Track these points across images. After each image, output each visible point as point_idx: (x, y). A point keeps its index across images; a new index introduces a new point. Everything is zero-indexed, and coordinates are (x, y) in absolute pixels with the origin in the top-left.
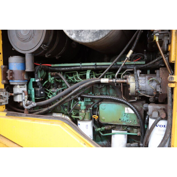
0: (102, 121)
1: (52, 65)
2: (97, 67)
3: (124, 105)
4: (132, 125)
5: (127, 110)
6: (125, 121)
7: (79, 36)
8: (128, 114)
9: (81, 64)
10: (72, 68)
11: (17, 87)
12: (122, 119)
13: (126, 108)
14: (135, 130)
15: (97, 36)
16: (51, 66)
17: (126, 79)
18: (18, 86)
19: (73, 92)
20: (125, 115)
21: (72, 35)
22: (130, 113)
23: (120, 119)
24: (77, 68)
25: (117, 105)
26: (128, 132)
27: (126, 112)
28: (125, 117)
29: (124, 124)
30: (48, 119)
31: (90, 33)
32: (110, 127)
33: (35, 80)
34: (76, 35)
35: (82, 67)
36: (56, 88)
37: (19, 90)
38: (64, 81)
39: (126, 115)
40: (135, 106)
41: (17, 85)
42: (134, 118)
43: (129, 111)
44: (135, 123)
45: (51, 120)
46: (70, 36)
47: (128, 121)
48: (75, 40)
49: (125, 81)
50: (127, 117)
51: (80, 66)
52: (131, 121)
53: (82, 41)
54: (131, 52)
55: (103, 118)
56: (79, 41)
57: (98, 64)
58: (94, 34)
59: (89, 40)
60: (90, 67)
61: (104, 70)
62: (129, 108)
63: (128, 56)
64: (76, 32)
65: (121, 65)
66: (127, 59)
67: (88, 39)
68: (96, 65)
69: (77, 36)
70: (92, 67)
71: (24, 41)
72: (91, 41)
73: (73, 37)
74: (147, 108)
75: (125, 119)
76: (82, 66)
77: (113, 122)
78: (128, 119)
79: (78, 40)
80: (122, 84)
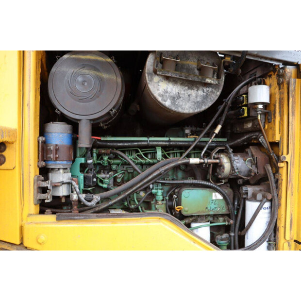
0: (184, 213)
1: (102, 139)
2: (171, 143)
3: (211, 190)
4: (220, 213)
5: (216, 196)
6: (213, 210)
7: (176, 103)
8: (216, 200)
9: (148, 138)
10: (135, 143)
11: (60, 173)
12: (209, 208)
13: (214, 194)
14: (221, 219)
15: (198, 107)
16: (100, 140)
17: (217, 158)
18: (61, 171)
19: (150, 177)
20: (212, 203)
21: (165, 101)
22: (218, 200)
23: (207, 208)
24: (143, 143)
25: (204, 190)
26: (211, 223)
27: (214, 198)
28: (213, 204)
29: (212, 213)
30: (139, 217)
31: (190, 102)
32: (191, 219)
33: (86, 161)
34: (171, 102)
35: (151, 143)
36: (108, 173)
37: (63, 177)
38: (129, 162)
39: (214, 202)
40: (224, 190)
41: (59, 169)
42: (223, 204)
43: (217, 196)
44: (224, 211)
45: (143, 218)
46: (163, 103)
47: (216, 209)
48: (170, 108)
49: (218, 161)
50: (215, 204)
51: (147, 141)
52: (219, 209)
53: (180, 110)
54: (219, 127)
55: (186, 209)
56: (176, 110)
57: (172, 139)
58: (195, 103)
59: (189, 111)
60: (161, 143)
61: (188, 147)
62: (217, 194)
63: (217, 131)
64: (172, 98)
65: (208, 141)
66: (215, 135)
67: (187, 109)
68: (170, 141)
69: (173, 103)
70: (164, 143)
71: (81, 100)
72: (191, 111)
73: (168, 104)
74: (247, 191)
75: (213, 206)
76: (150, 141)
77: (199, 212)
78: (216, 206)
79: (174, 108)
80: (212, 165)
